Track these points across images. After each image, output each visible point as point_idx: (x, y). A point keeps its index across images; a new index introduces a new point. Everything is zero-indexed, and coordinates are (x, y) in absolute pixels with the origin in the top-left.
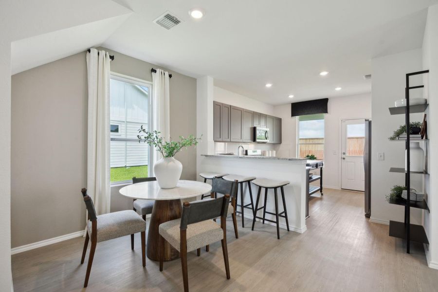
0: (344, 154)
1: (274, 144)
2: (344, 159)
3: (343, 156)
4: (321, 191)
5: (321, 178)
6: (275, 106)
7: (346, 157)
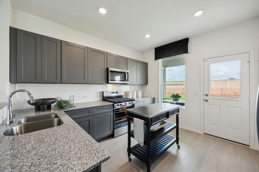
0: (207, 95)
1: (141, 85)
2: (206, 101)
3: (206, 98)
4: (177, 143)
5: (177, 127)
6: (142, 52)
7: (209, 100)
